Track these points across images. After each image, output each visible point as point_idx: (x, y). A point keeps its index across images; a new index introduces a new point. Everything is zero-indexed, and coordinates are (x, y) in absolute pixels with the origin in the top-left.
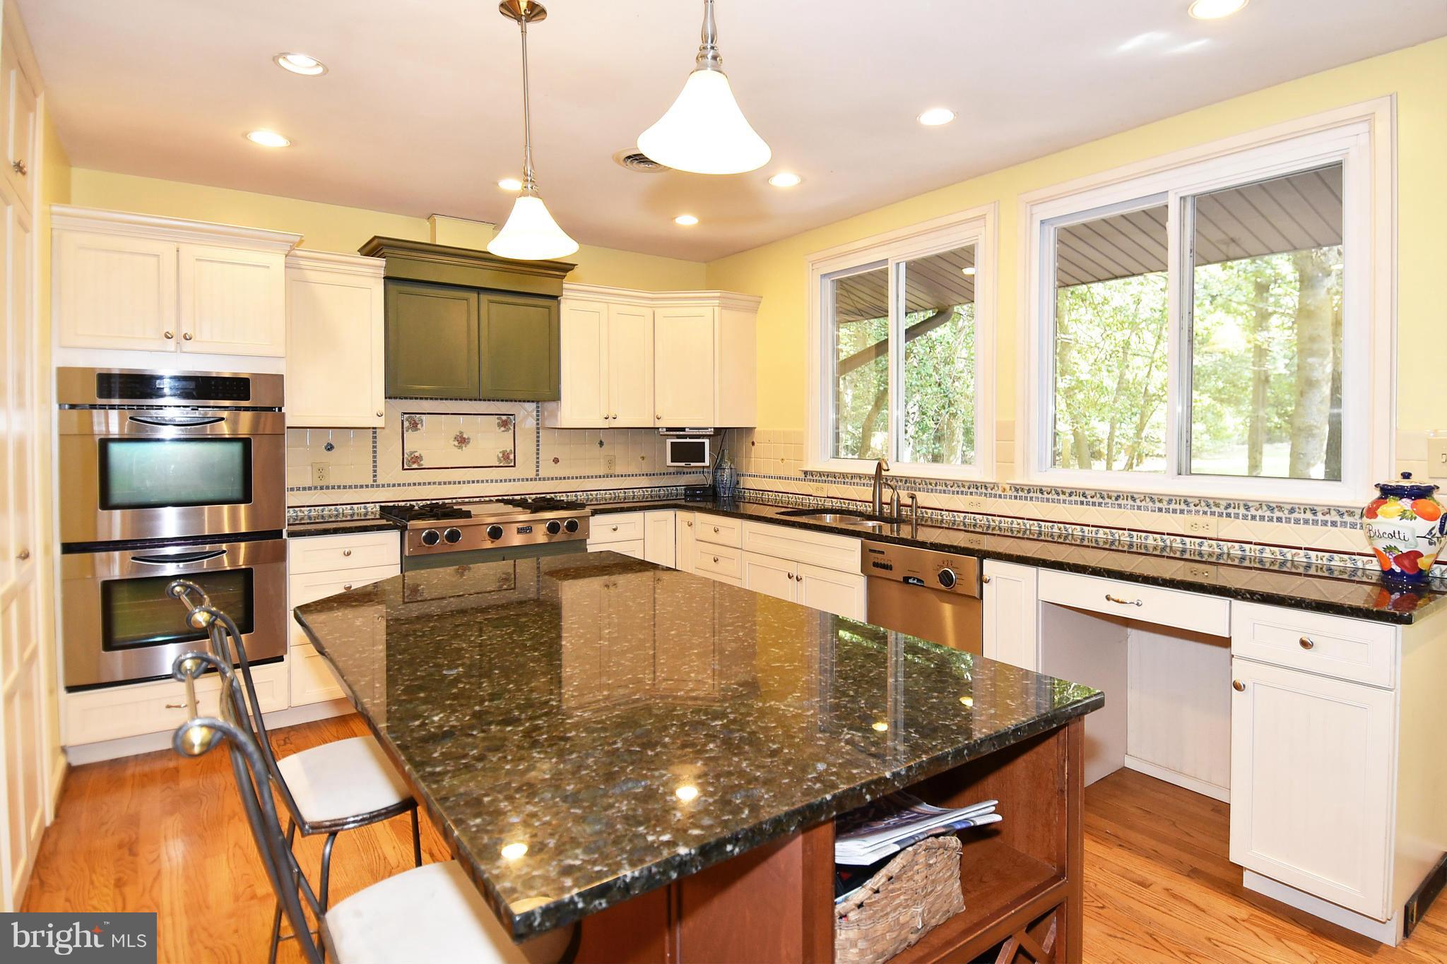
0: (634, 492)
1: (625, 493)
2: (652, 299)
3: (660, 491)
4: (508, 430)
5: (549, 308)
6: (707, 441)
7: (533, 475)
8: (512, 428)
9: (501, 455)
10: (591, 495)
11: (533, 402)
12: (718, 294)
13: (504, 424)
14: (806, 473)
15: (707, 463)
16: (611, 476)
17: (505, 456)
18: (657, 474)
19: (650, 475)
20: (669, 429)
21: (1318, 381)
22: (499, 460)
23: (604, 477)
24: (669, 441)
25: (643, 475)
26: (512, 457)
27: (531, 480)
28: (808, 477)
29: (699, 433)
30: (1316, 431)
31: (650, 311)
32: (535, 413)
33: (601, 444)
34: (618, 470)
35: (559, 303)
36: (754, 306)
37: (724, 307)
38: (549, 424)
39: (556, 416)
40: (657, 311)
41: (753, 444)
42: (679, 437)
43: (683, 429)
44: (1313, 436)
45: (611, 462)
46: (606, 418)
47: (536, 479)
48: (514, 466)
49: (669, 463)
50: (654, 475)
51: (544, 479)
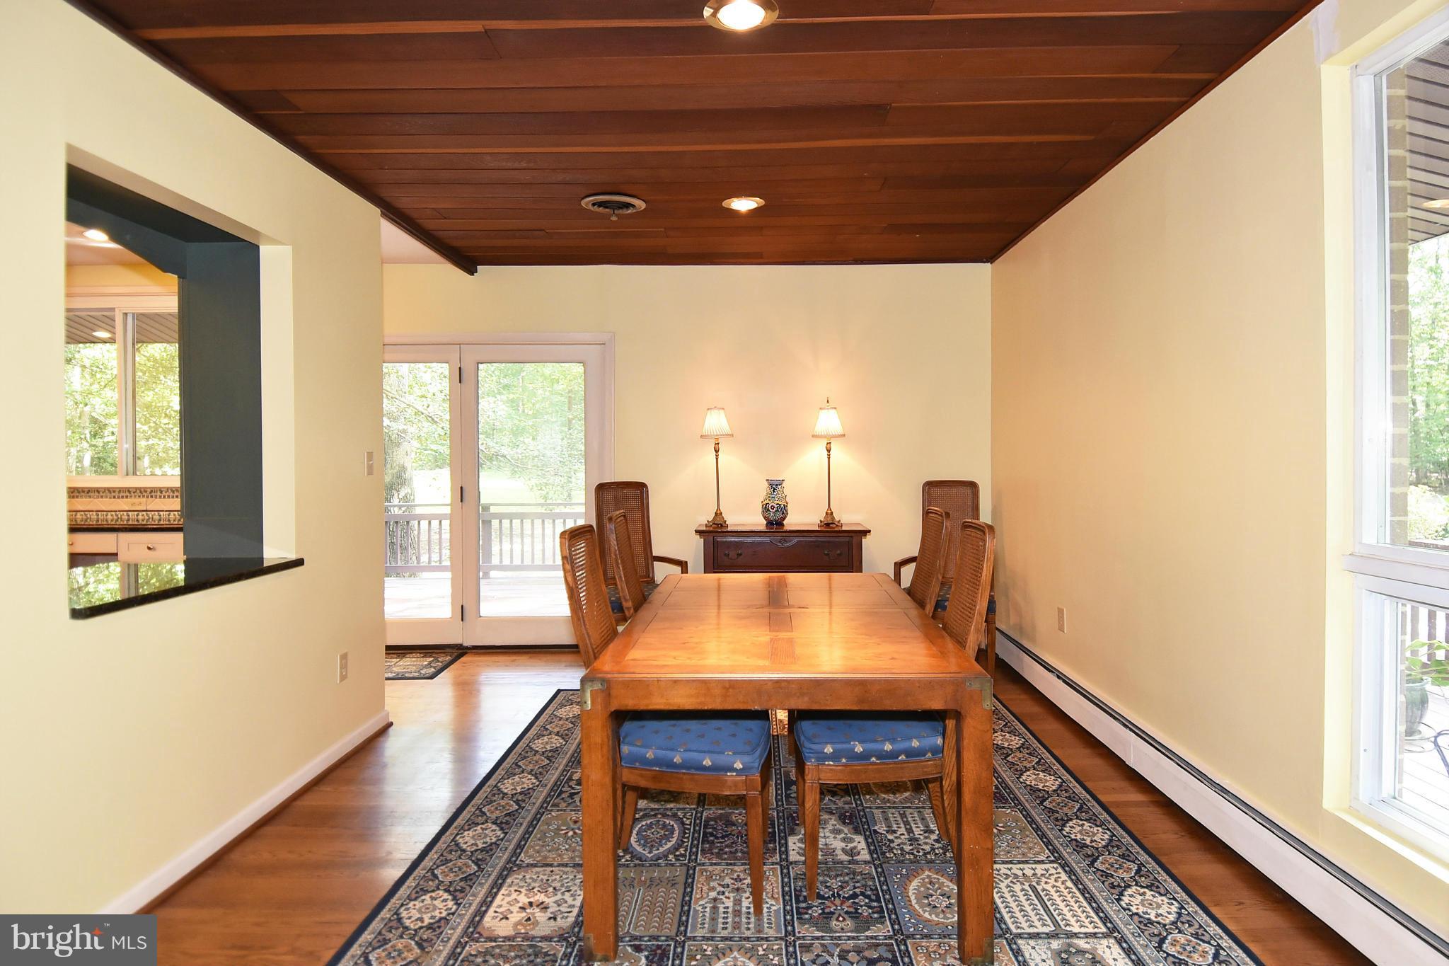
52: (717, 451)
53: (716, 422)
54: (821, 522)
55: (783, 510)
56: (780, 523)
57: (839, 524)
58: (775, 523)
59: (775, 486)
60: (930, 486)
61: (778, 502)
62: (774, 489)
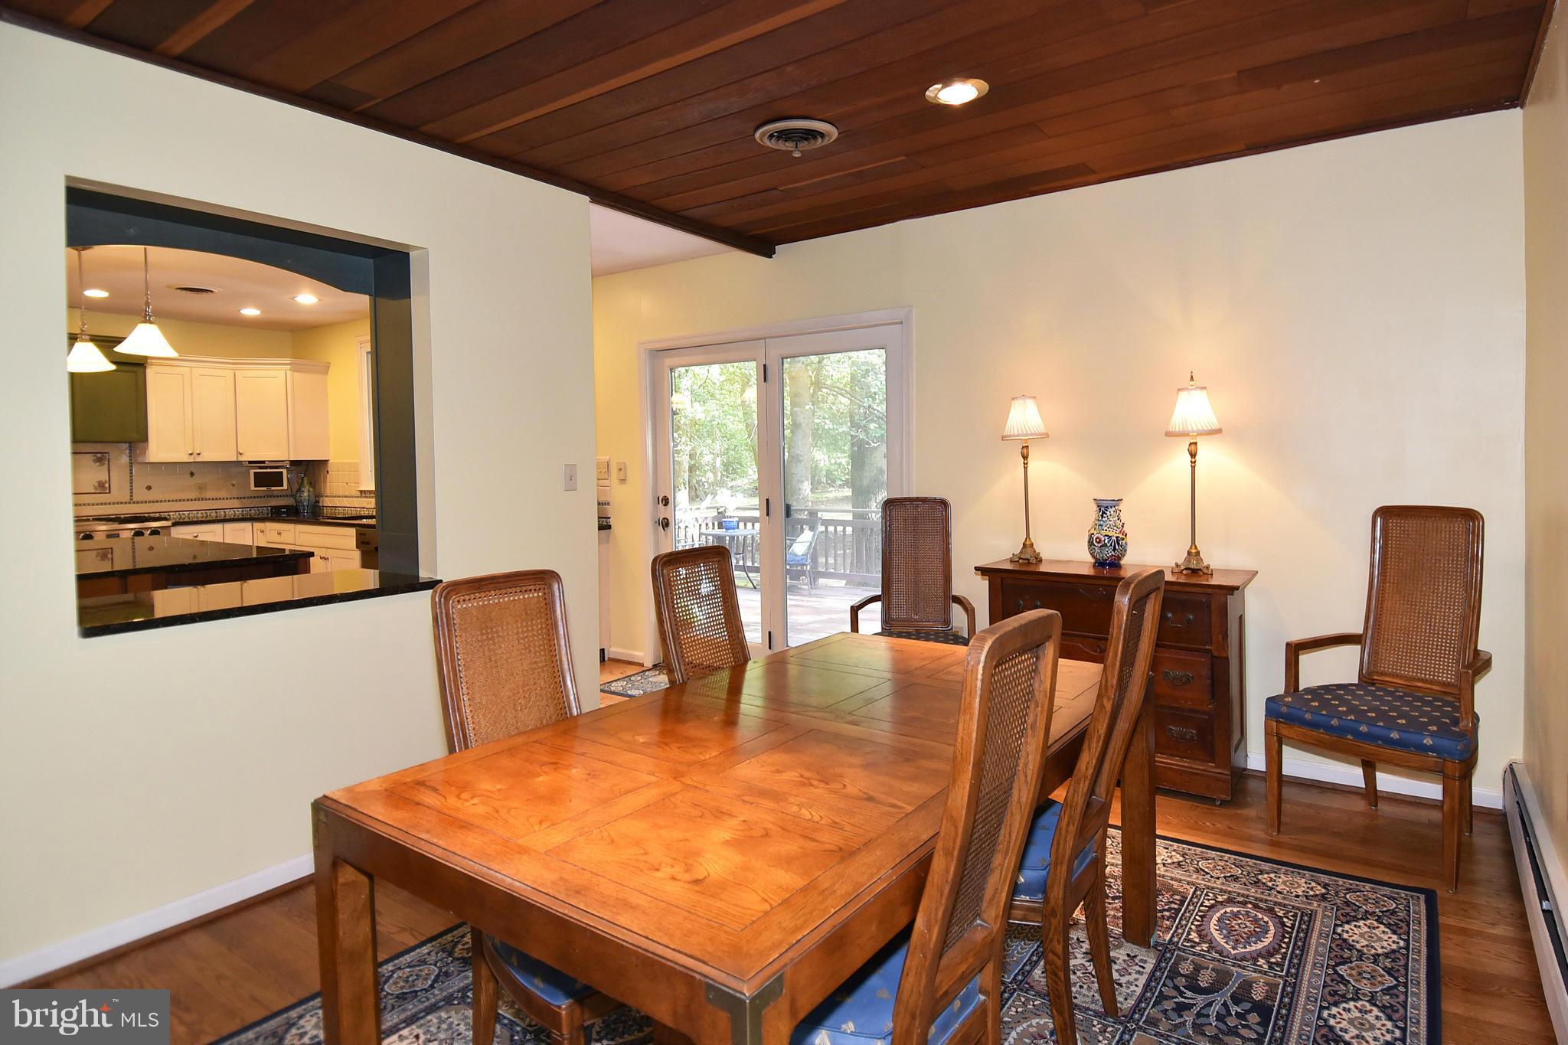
0: (225, 512)
1: (216, 513)
2: (233, 364)
3: (250, 510)
4: (103, 464)
5: (135, 372)
6: (285, 471)
7: (128, 499)
8: (107, 463)
9: (96, 484)
10: (184, 514)
11: (126, 442)
12: (289, 362)
13: (100, 460)
14: (361, 492)
15: (285, 486)
16: (202, 500)
17: (101, 485)
18: (248, 498)
19: (241, 498)
20: (250, 462)
21: (800, 424)
22: (96, 488)
23: (195, 500)
24: (252, 472)
25: (234, 498)
26: (107, 485)
27: (126, 503)
28: (363, 495)
29: (277, 464)
30: (801, 458)
31: (232, 372)
32: (127, 451)
33: (192, 474)
34: (209, 495)
35: (145, 367)
36: (325, 369)
37: (293, 370)
38: (140, 460)
39: (145, 453)
40: (237, 372)
41: (328, 472)
42: (260, 468)
43: (264, 462)
44: (800, 461)
45: (201, 488)
46: (191, 454)
47: (130, 503)
48: (110, 492)
49: (253, 487)
50: (244, 498)
51: (138, 503)
52: (1025, 457)
53: (1024, 417)
54: (1177, 565)
55: (1119, 544)
56: (1115, 564)
57: (1207, 572)
58: (1109, 564)
59: (1104, 508)
60: (1386, 514)
61: (1107, 533)
62: (1103, 513)
